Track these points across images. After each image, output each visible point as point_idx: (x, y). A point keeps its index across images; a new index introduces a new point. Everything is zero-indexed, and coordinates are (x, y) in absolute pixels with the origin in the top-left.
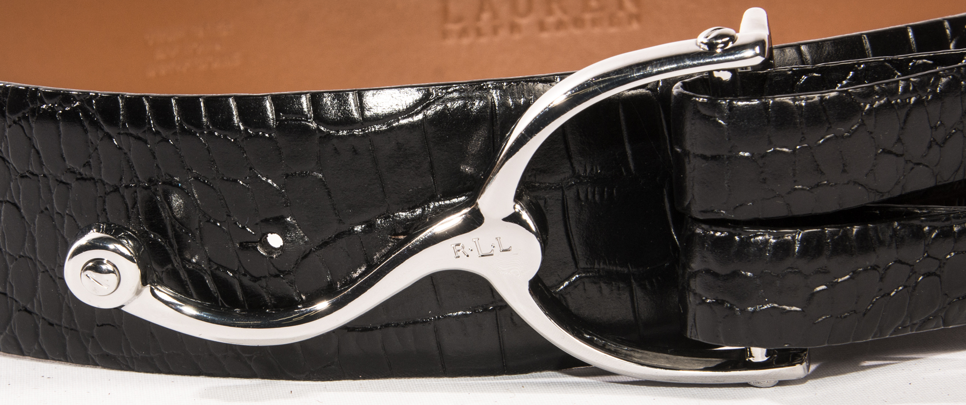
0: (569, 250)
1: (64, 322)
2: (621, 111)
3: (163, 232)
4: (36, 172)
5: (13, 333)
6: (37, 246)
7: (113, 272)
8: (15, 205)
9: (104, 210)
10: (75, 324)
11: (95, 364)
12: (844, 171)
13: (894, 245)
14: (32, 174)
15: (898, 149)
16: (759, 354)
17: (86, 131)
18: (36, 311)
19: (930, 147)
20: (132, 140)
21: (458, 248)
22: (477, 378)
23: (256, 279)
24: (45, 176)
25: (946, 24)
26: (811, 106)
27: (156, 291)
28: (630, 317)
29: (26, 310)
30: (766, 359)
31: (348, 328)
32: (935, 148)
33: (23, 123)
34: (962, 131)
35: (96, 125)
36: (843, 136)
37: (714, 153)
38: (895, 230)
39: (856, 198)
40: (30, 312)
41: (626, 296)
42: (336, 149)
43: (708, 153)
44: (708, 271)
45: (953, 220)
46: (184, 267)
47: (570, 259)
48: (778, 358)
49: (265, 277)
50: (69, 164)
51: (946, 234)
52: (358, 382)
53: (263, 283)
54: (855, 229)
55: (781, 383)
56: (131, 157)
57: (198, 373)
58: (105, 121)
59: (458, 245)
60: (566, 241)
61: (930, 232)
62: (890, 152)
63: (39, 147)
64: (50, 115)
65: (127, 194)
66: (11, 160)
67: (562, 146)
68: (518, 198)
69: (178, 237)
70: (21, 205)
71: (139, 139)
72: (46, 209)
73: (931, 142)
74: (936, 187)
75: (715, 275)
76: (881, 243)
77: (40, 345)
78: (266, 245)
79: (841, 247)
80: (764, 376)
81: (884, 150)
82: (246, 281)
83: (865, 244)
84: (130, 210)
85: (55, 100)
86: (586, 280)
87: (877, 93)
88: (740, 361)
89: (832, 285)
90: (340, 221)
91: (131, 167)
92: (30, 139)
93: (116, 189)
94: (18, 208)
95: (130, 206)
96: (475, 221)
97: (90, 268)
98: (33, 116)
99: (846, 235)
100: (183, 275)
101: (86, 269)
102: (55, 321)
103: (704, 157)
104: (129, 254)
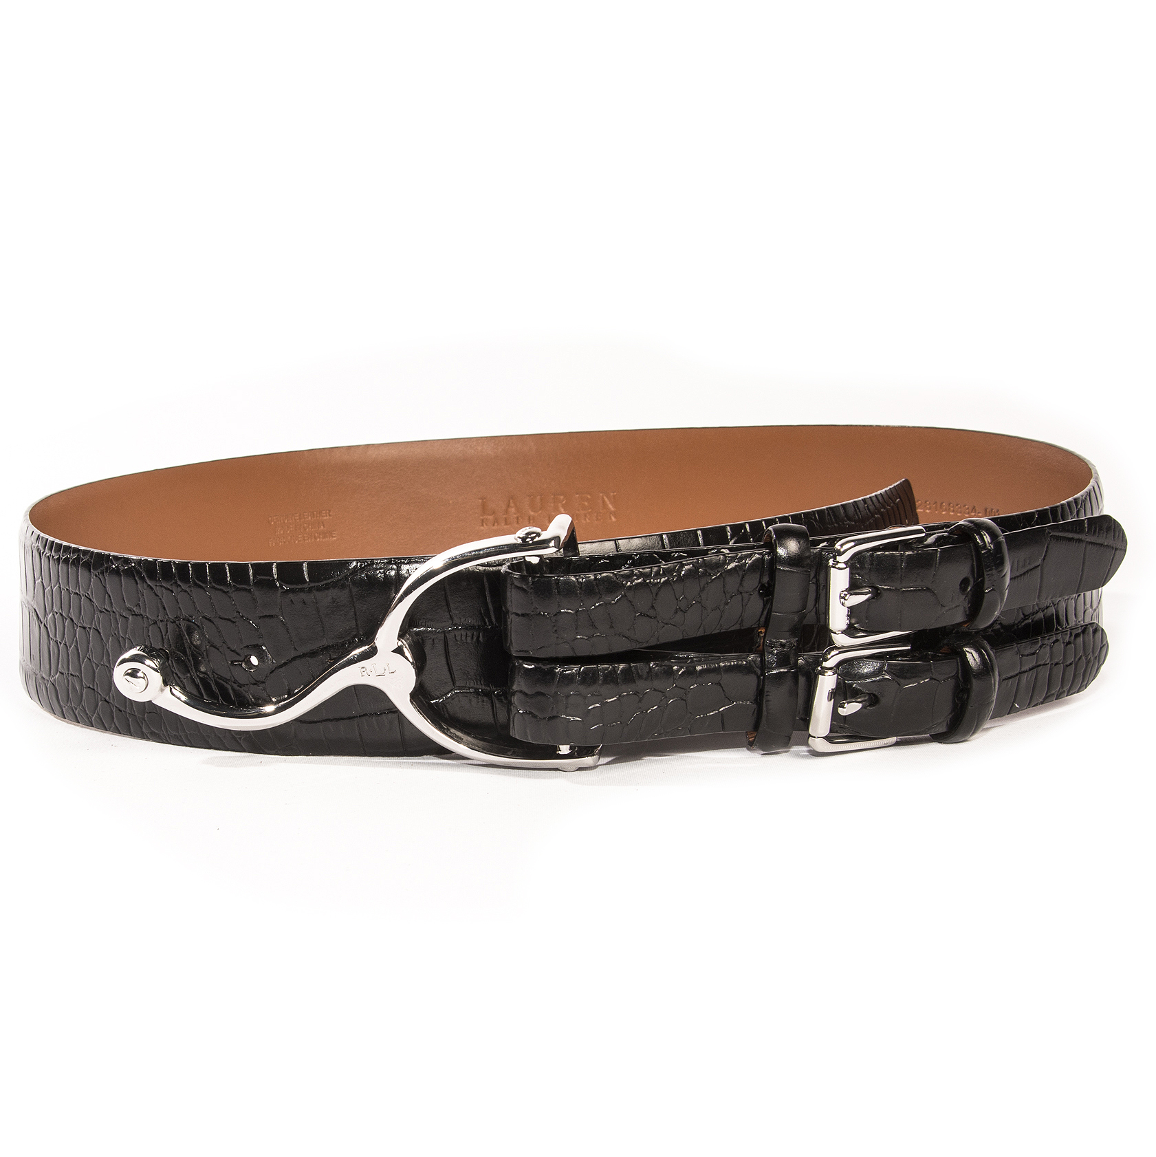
0: (448, 674)
1: (128, 710)
2: (485, 580)
3: (184, 653)
4: (109, 609)
5: (99, 715)
6: (111, 658)
7: (143, 678)
8: (97, 630)
9: (149, 636)
10: (134, 711)
11: (148, 739)
12: (612, 627)
13: (650, 678)
14: (106, 610)
15: (651, 613)
16: (565, 749)
17: (137, 584)
18: (111, 702)
19: (676, 613)
20: (164, 591)
21: (364, 670)
22: (381, 758)
23: (240, 686)
24: (114, 612)
25: (699, 532)
26: (589, 582)
27: (173, 690)
28: (491, 720)
29: (106, 701)
30: (570, 751)
31: (299, 720)
32: (680, 613)
33: (101, 576)
34: (700, 602)
35: (142, 579)
36: (610, 603)
37: (524, 612)
38: (651, 668)
39: (622, 646)
40: (108, 702)
41: (488, 706)
42: (292, 601)
43: (520, 612)
44: (521, 692)
45: (696, 663)
46: (198, 676)
47: (450, 680)
48: (578, 752)
49: (247, 685)
50: (128, 605)
51: (691, 672)
52: (309, 757)
53: (245, 688)
54: (622, 666)
55: (580, 769)
56: (164, 601)
57: (210, 748)
58: (148, 577)
59: (363, 668)
60: (446, 667)
61: (678, 670)
62: (645, 615)
63: (110, 593)
64: (117, 572)
65: (161, 625)
66: (94, 600)
67: (444, 604)
68: (401, 636)
69: (193, 655)
70: (101, 631)
71: (168, 589)
72: (115, 634)
73: (677, 609)
74: (683, 640)
75: (526, 694)
76: (640, 677)
77: (115, 724)
78: (249, 663)
79: (611, 678)
80: (569, 764)
81: (641, 613)
82: (235, 686)
83: (628, 677)
84: (164, 637)
85: (120, 562)
86: (460, 695)
87: (636, 575)
88: (552, 753)
89: (603, 704)
90: (295, 649)
91: (164, 608)
92: (105, 587)
93: (155, 623)
94: (99, 632)
95: (164, 634)
96: (373, 652)
97: (128, 674)
98: (107, 572)
99: (614, 670)
100: (198, 681)
101: (126, 675)
102: (122, 709)
103: (517, 614)
104: (156, 667)
